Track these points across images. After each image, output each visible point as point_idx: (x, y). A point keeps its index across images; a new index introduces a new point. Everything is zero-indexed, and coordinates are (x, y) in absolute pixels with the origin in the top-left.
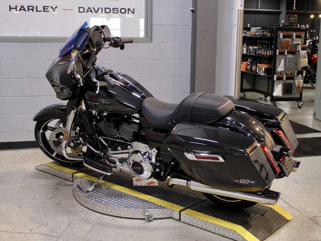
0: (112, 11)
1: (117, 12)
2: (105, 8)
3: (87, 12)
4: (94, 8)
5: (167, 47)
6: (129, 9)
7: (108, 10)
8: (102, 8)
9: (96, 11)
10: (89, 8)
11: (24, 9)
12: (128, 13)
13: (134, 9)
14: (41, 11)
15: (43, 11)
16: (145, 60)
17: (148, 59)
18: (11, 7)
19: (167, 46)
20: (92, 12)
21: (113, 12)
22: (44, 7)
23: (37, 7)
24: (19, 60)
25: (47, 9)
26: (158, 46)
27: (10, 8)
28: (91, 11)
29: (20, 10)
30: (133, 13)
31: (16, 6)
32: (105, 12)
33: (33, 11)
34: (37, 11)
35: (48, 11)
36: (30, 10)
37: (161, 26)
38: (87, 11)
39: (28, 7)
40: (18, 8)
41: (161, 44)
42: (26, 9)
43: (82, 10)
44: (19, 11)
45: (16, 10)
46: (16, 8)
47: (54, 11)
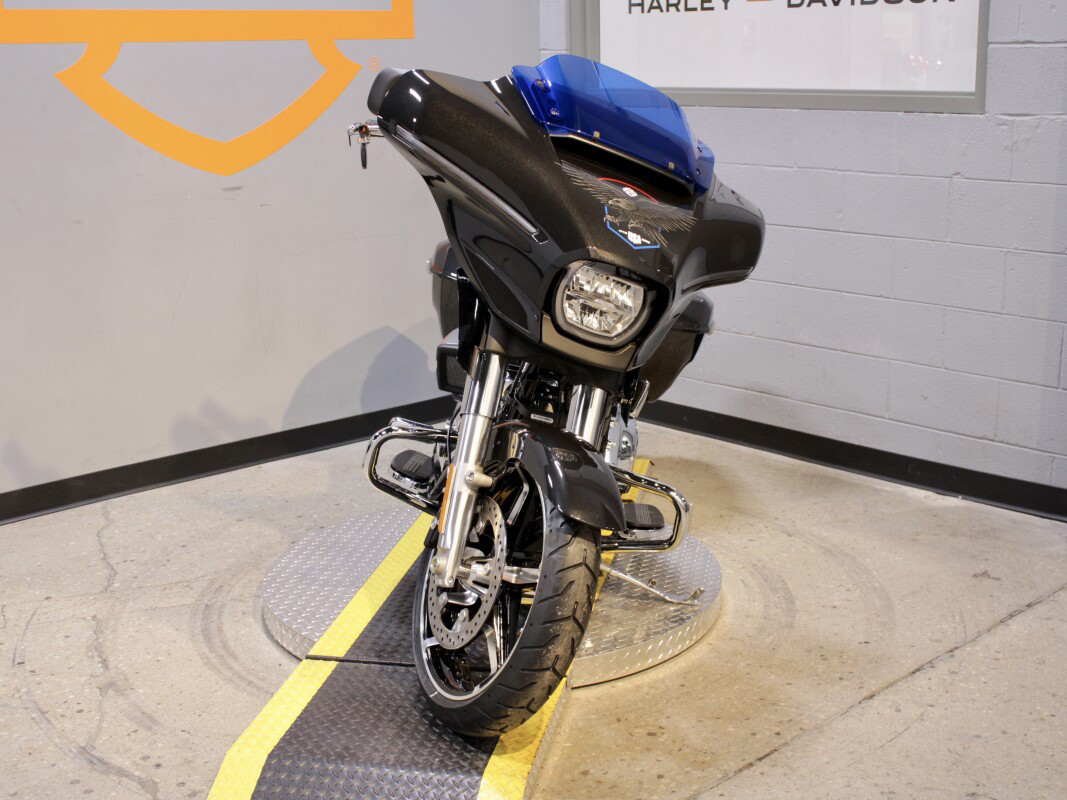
3: (809, 5)
5: (1038, 131)
11: (659, 7)
14: (695, 9)
15: (698, 7)
16: (956, 179)
17: (966, 175)
18: (632, 2)
19: (1038, 126)
20: (825, 4)
26: (1004, 127)
27: (631, 5)
29: (651, 7)
32: (863, 2)
33: (678, 10)
34: (687, 9)
35: (712, 9)
36: (670, 8)
37: (1020, 46)
38: (811, 2)
40: (647, 5)
41: (1017, 118)
42: (663, 5)
44: (649, 11)
45: (643, 11)
46: (641, 5)
47: (726, 8)
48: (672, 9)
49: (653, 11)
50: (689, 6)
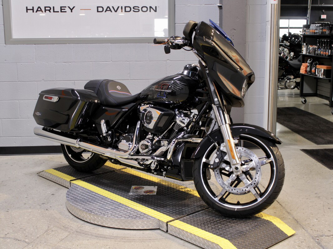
0: (132, 9)
1: (138, 10)
2: (125, 7)
3: (105, 12)
4: (113, 7)
6: (151, 7)
7: (128, 9)
8: (122, 7)
9: (116, 10)
10: (108, 7)
11: (41, 10)
12: (150, 11)
13: (156, 7)
14: (58, 12)
15: (60, 11)
16: (167, 61)
17: (171, 60)
18: (28, 8)
20: (111, 12)
21: (134, 11)
22: (61, 7)
23: (54, 7)
24: (35, 63)
25: (65, 9)
27: (27, 10)
28: (110, 10)
29: (37, 11)
30: (156, 11)
31: (33, 7)
32: (125, 11)
33: (50, 12)
34: (54, 12)
35: (66, 12)
36: (46, 11)
38: (106, 10)
39: (45, 7)
40: (35, 10)
42: (43, 10)
43: (100, 9)
44: (36, 12)
45: (33, 12)
46: (33, 9)
47: (72, 12)
48: (47, 12)
49: (38, 12)
50: (55, 11)
